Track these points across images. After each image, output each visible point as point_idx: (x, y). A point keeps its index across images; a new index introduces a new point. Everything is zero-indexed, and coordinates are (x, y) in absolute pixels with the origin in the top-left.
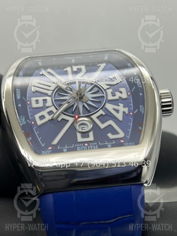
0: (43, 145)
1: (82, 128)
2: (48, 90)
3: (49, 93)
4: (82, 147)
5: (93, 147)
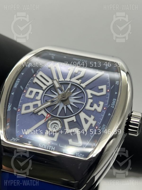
1: (55, 126)
2: (45, 85)
3: (44, 87)
4: (43, 145)
5: (51, 148)
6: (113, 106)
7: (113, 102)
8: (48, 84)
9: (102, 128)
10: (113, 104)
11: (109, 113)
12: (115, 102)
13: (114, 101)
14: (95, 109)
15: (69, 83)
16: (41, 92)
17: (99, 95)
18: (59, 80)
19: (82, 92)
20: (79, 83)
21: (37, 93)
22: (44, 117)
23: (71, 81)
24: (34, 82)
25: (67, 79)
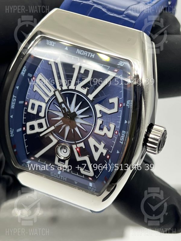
0: (28, 153)
2: (47, 95)
3: (47, 99)
4: (54, 174)
5: (63, 178)
6: (121, 141)
7: (122, 135)
8: (50, 94)
10: (122, 138)
11: (118, 151)
12: (124, 135)
13: (123, 133)
14: (105, 134)
15: (74, 94)
16: (44, 105)
17: (109, 113)
18: (62, 88)
19: (90, 108)
20: (85, 94)
21: (40, 107)
22: (51, 141)
23: (76, 89)
24: (34, 90)
25: (72, 87)
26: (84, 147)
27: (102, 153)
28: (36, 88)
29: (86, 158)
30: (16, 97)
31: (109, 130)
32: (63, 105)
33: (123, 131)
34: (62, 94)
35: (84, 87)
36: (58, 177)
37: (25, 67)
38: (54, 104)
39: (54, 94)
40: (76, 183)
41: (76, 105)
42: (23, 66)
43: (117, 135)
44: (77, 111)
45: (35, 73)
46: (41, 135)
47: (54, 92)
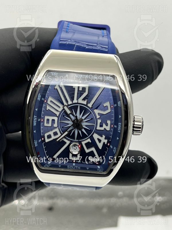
0: (47, 156)
2: (58, 111)
3: (58, 114)
4: (71, 166)
5: (77, 168)
6: (119, 130)
8: (60, 110)
9: (114, 150)
10: (119, 128)
13: (119, 125)
14: (105, 128)
15: (78, 106)
16: (56, 119)
17: (105, 114)
18: (68, 104)
19: (91, 113)
20: (86, 104)
21: (53, 120)
22: (65, 143)
23: (79, 102)
24: (47, 109)
25: (75, 101)
26: (90, 142)
27: (104, 143)
28: (48, 108)
29: (93, 149)
30: (36, 117)
31: (107, 125)
32: (71, 115)
33: (119, 123)
34: (69, 107)
35: (84, 99)
36: (74, 168)
37: (40, 94)
38: (64, 116)
39: (63, 108)
40: (88, 168)
41: (80, 114)
42: (38, 94)
43: (113, 128)
44: (82, 117)
45: (45, 98)
46: (57, 140)
47: (63, 107)
